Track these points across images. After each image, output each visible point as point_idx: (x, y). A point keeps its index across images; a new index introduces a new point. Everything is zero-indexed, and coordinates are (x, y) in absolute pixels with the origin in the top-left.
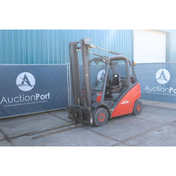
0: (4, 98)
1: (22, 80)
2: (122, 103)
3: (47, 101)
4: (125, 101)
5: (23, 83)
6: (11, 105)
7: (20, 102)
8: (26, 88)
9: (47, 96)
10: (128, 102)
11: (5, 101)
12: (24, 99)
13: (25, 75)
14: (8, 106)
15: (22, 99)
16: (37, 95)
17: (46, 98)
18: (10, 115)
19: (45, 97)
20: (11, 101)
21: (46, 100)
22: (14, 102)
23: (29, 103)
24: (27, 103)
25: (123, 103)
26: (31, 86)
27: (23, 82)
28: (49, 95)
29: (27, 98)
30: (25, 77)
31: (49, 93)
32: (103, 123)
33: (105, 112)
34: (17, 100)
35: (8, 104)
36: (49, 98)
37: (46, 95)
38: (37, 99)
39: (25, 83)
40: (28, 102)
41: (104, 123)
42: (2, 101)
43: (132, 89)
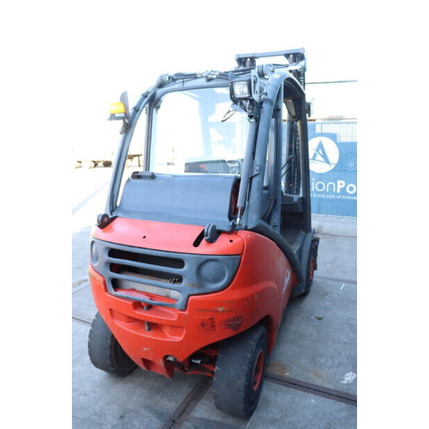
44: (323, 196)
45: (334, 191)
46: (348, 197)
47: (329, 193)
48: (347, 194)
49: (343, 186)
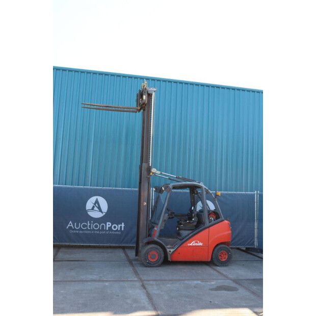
0: (71, 222)
1: (92, 205)
2: (191, 244)
3: (120, 233)
4: (197, 242)
5: (93, 209)
6: (77, 232)
7: (87, 230)
8: (96, 214)
9: (121, 227)
10: (201, 244)
11: (72, 226)
12: (93, 226)
13: (97, 199)
14: (74, 232)
15: (90, 226)
16: (109, 224)
17: (119, 229)
18: (75, 242)
19: (118, 227)
20: (77, 226)
21: (118, 231)
22: (81, 229)
23: (98, 232)
24: (96, 232)
25: (193, 244)
26: (102, 212)
27: (93, 207)
28: (123, 225)
29: (96, 226)
30: (97, 202)
31: (123, 223)
32: (154, 264)
33: (158, 251)
34: (84, 226)
35: (75, 229)
36: (123, 229)
37: (119, 226)
38: (107, 229)
39: (96, 208)
40: (97, 230)
41: (156, 263)
42: (69, 225)
43: (210, 228)
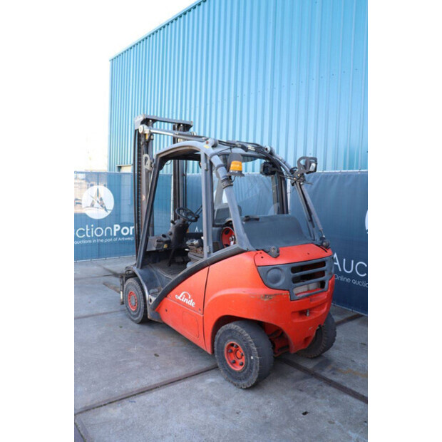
44: (102, 241)
45: (111, 234)
46: (123, 239)
47: (107, 237)
48: (122, 236)
49: (118, 230)
